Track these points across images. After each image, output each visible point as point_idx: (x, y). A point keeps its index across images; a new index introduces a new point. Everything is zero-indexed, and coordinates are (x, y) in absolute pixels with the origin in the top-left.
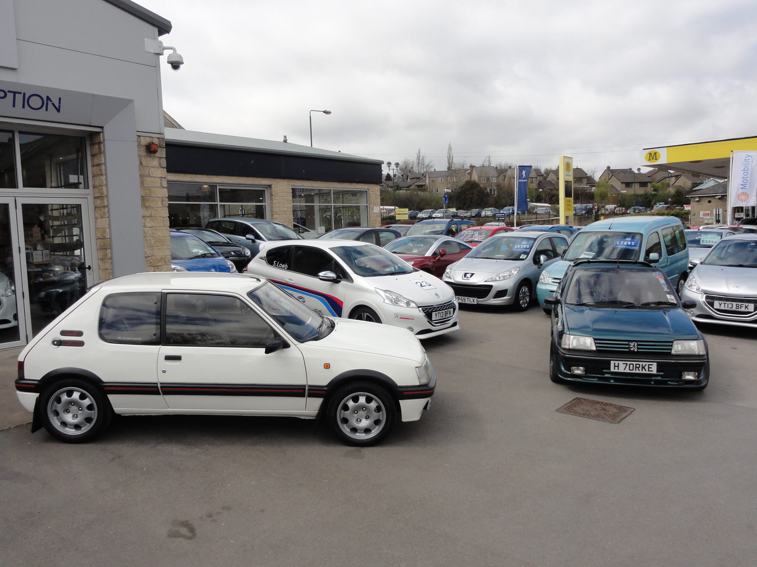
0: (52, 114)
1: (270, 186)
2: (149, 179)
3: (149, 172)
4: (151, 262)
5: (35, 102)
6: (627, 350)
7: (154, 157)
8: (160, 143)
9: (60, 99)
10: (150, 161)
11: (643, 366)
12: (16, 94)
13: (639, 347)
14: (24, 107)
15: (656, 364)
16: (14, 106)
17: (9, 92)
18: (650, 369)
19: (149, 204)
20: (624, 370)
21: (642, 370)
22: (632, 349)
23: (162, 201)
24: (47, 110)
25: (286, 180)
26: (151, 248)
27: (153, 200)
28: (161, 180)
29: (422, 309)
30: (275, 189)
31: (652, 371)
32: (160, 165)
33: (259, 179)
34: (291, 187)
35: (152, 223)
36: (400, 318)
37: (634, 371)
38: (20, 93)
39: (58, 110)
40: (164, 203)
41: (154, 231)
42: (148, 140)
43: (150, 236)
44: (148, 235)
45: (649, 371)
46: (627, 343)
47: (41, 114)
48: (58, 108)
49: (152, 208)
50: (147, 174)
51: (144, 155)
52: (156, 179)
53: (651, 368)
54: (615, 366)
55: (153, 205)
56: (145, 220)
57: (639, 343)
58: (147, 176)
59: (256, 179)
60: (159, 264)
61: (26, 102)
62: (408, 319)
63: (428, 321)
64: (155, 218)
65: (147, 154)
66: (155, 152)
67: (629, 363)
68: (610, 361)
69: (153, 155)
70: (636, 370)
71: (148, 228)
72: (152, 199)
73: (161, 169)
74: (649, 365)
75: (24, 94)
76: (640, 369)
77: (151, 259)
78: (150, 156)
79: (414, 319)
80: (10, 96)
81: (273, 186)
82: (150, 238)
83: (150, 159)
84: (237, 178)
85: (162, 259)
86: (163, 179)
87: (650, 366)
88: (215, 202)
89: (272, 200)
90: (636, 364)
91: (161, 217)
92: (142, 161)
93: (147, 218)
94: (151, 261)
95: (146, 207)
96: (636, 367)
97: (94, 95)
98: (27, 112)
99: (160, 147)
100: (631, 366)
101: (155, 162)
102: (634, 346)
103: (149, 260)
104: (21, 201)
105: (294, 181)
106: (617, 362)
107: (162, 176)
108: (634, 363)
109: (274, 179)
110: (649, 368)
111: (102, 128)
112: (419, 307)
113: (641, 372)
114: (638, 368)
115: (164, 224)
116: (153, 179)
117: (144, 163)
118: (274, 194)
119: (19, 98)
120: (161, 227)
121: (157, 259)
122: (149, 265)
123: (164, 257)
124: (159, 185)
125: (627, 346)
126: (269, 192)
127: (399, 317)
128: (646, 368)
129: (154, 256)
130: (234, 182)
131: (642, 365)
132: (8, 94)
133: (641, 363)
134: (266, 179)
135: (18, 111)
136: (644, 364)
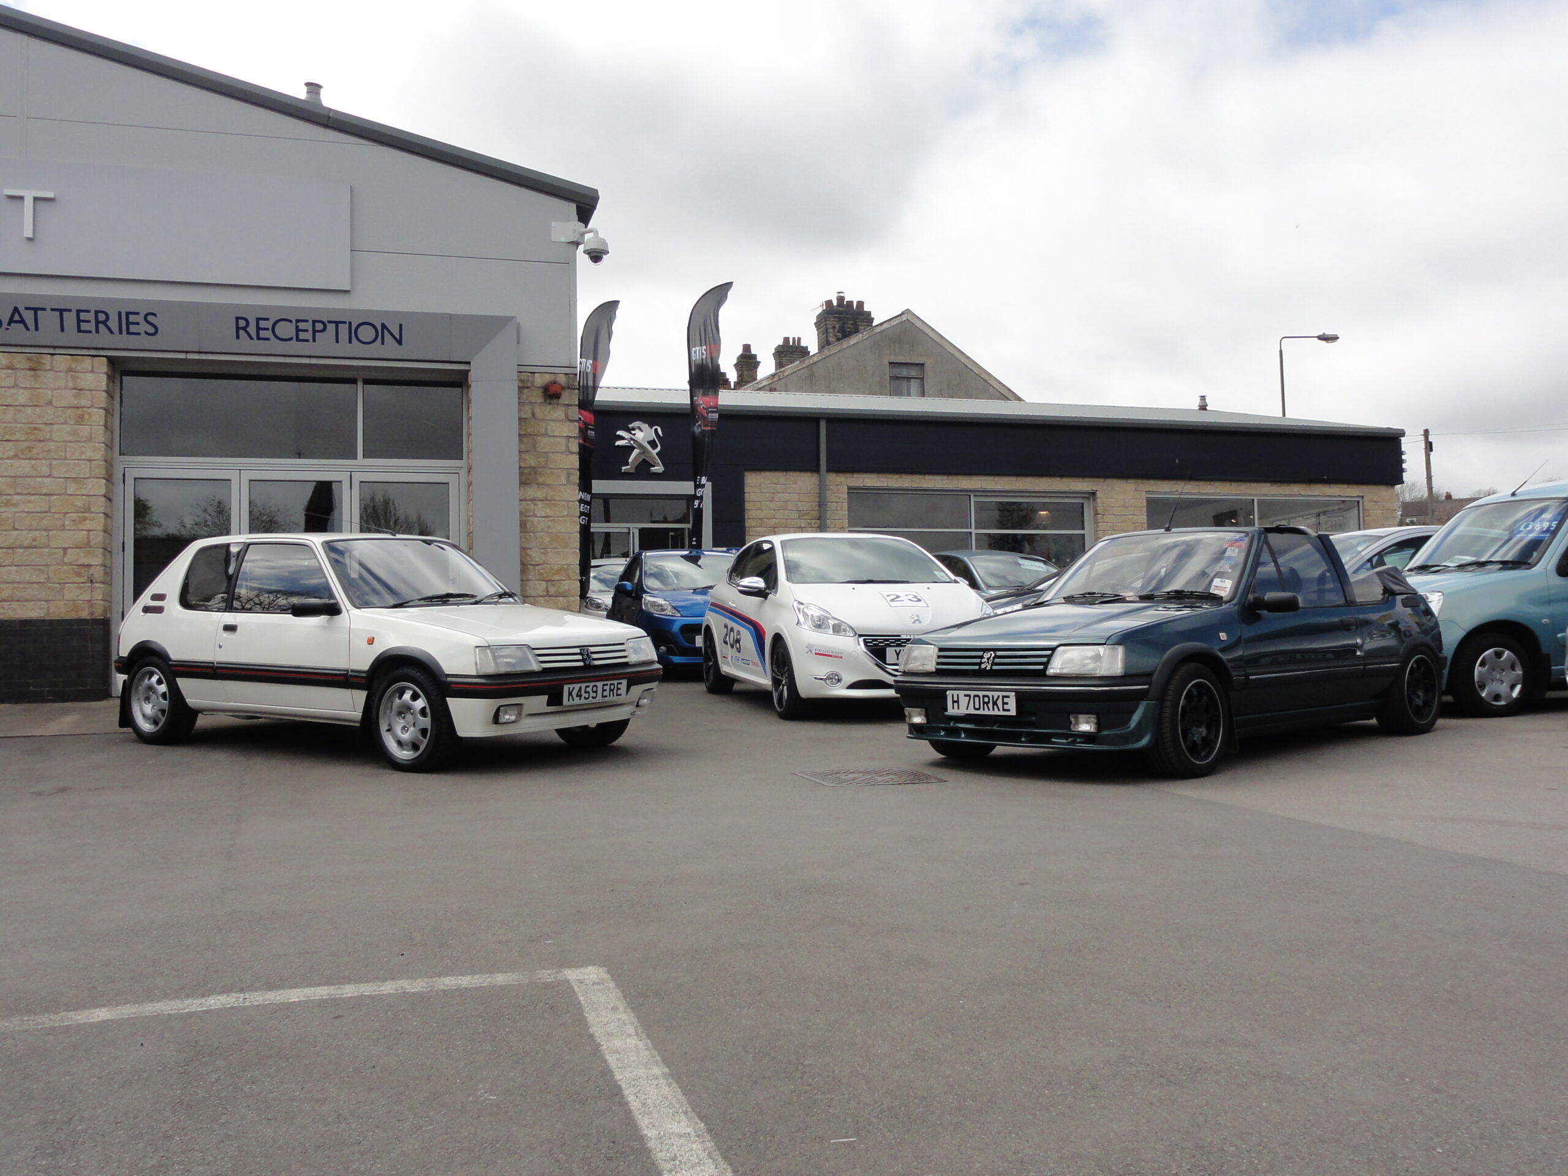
0: (390, 348)
1: (1093, 494)
2: (546, 440)
3: (546, 429)
4: (541, 574)
5: (366, 333)
6: (977, 667)
7: (558, 404)
8: (568, 382)
9: (401, 325)
10: (549, 412)
11: (995, 699)
12: (340, 325)
13: (997, 660)
14: (350, 342)
15: (1013, 694)
16: (337, 341)
17: (329, 322)
18: (1006, 707)
19: (543, 478)
20: (967, 709)
21: (993, 710)
22: (983, 666)
23: (569, 475)
24: (383, 343)
25: (1132, 481)
26: (543, 551)
27: (552, 473)
28: (569, 441)
29: (864, 640)
30: (1104, 500)
31: (1009, 710)
32: (566, 415)
33: (1066, 481)
34: (1144, 496)
35: (548, 511)
36: (816, 654)
37: (981, 712)
38: (344, 323)
39: (400, 342)
40: (571, 478)
41: (550, 523)
42: (548, 378)
43: (542, 532)
44: (539, 529)
45: (1004, 710)
46: (981, 653)
47: (376, 349)
48: (398, 337)
49: (548, 485)
50: (543, 431)
51: (539, 401)
52: (559, 439)
53: (1007, 704)
54: (954, 702)
55: (551, 482)
56: (536, 505)
57: (999, 653)
58: (542, 435)
59: (1059, 479)
60: (556, 578)
61: (353, 333)
62: (831, 656)
63: (877, 665)
64: (553, 502)
65: (545, 401)
66: (557, 396)
67: (973, 693)
68: (946, 690)
69: (555, 401)
70: (984, 709)
71: (540, 519)
72: (549, 471)
73: (569, 423)
74: (1004, 697)
75: (350, 323)
76: (991, 705)
77: (543, 569)
78: (550, 404)
79: (842, 658)
80: (331, 327)
81: (1098, 494)
82: (542, 534)
83: (549, 408)
84: (1014, 479)
85: (561, 569)
86: (571, 440)
87: (1006, 700)
88: (967, 528)
89: (1096, 522)
90: (984, 696)
91: (564, 501)
92: (536, 411)
93: (540, 503)
94: (541, 571)
95: (537, 484)
96: (984, 703)
97: (450, 317)
98: (357, 349)
99: (569, 388)
100: (977, 699)
101: (559, 413)
102: (988, 659)
103: (538, 570)
104: (358, 477)
105: (1152, 482)
106: (955, 693)
107: (570, 435)
108: (981, 693)
109: (1102, 480)
110: (1004, 703)
111: (469, 363)
112: (860, 636)
113: (991, 713)
114: (987, 703)
115: (568, 512)
116: (552, 439)
117: (538, 414)
118: (1100, 510)
119: (343, 329)
120: (564, 517)
121: (552, 570)
122: (537, 578)
123: (565, 566)
124: (563, 448)
125: (978, 660)
126: (1092, 507)
127: (814, 652)
128: (1000, 702)
129: (548, 564)
130: (1008, 488)
131: (993, 697)
132: (328, 325)
133: (990, 694)
134: (1081, 480)
135: (345, 348)
136: (995, 694)
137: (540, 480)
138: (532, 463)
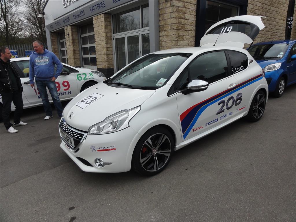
137: (165, 29)
138: (163, 24)
